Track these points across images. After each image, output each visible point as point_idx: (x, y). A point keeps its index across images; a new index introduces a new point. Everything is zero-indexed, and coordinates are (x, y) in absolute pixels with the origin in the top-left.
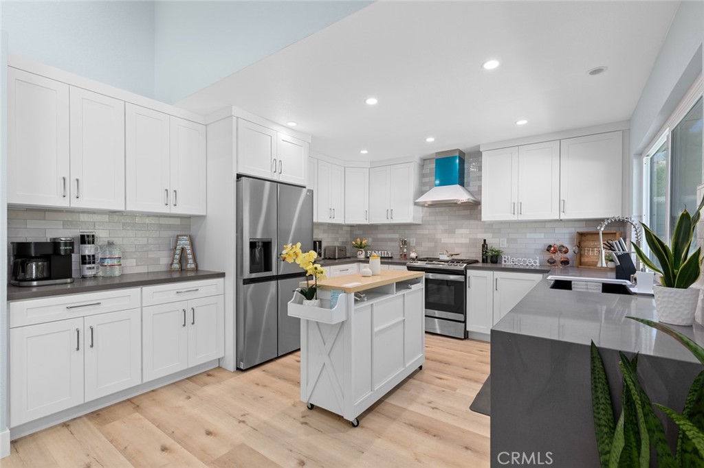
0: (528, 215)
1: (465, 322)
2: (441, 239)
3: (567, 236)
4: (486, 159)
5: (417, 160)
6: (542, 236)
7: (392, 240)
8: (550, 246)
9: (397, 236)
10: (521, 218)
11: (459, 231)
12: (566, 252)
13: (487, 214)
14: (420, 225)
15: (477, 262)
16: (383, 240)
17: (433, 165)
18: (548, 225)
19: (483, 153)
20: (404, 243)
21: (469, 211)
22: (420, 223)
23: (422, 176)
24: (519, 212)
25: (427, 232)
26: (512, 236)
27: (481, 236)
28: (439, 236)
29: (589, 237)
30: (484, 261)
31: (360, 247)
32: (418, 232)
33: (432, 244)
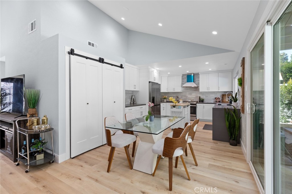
0: (211, 90)
1: (196, 116)
2: (188, 96)
3: (220, 95)
4: (201, 76)
5: (182, 75)
6: (214, 95)
8: (216, 98)
9: (175, 95)
10: (209, 91)
11: (193, 94)
12: (220, 99)
13: (201, 90)
14: (182, 92)
15: (198, 102)
17: (186, 76)
18: (215, 92)
19: (200, 75)
20: (178, 97)
21: (195, 89)
23: (183, 79)
24: (209, 89)
25: (184, 94)
26: (207, 95)
27: (199, 95)
28: (187, 95)
29: (224, 95)
30: (200, 102)
31: (165, 98)
32: (181, 94)
33: (185, 98)
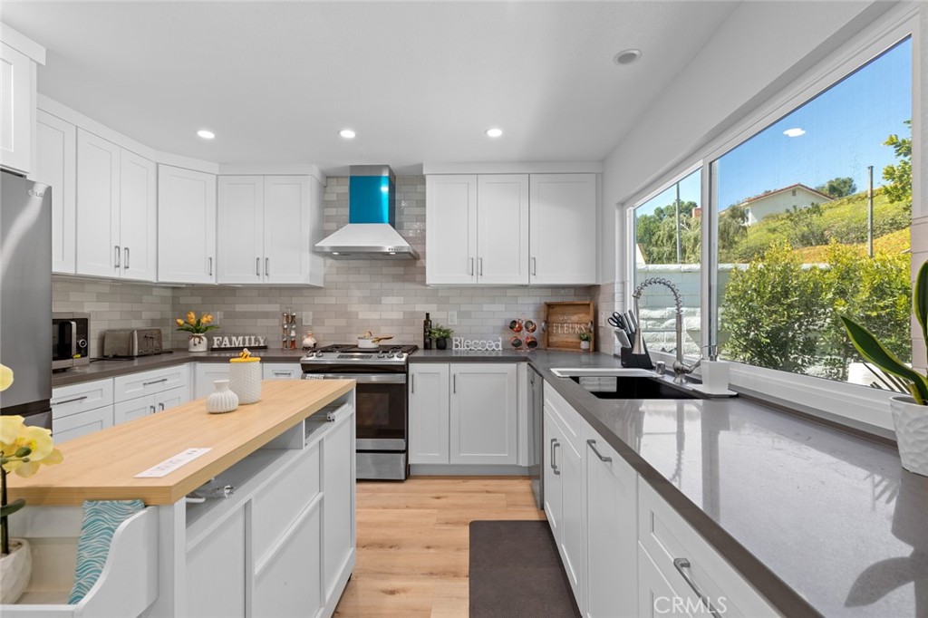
0: (491, 278)
1: (406, 451)
2: (357, 314)
3: (532, 308)
4: (432, 189)
5: (315, 172)
6: (502, 307)
7: (266, 315)
8: (514, 322)
9: (275, 308)
10: (482, 281)
11: (387, 300)
12: (533, 330)
13: (436, 274)
14: (321, 288)
15: (415, 348)
16: (245, 315)
17: (345, 189)
18: (510, 293)
19: (428, 179)
20: (292, 320)
21: (402, 269)
22: (321, 285)
23: (324, 204)
24: (479, 272)
25: (333, 301)
26: (464, 308)
27: (422, 308)
28: (354, 308)
29: (557, 309)
30: (427, 347)
31: (196, 329)
32: (317, 300)
33: (342, 322)
